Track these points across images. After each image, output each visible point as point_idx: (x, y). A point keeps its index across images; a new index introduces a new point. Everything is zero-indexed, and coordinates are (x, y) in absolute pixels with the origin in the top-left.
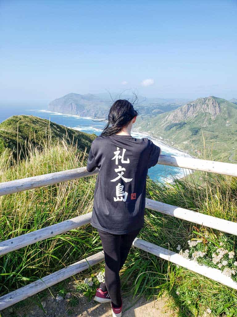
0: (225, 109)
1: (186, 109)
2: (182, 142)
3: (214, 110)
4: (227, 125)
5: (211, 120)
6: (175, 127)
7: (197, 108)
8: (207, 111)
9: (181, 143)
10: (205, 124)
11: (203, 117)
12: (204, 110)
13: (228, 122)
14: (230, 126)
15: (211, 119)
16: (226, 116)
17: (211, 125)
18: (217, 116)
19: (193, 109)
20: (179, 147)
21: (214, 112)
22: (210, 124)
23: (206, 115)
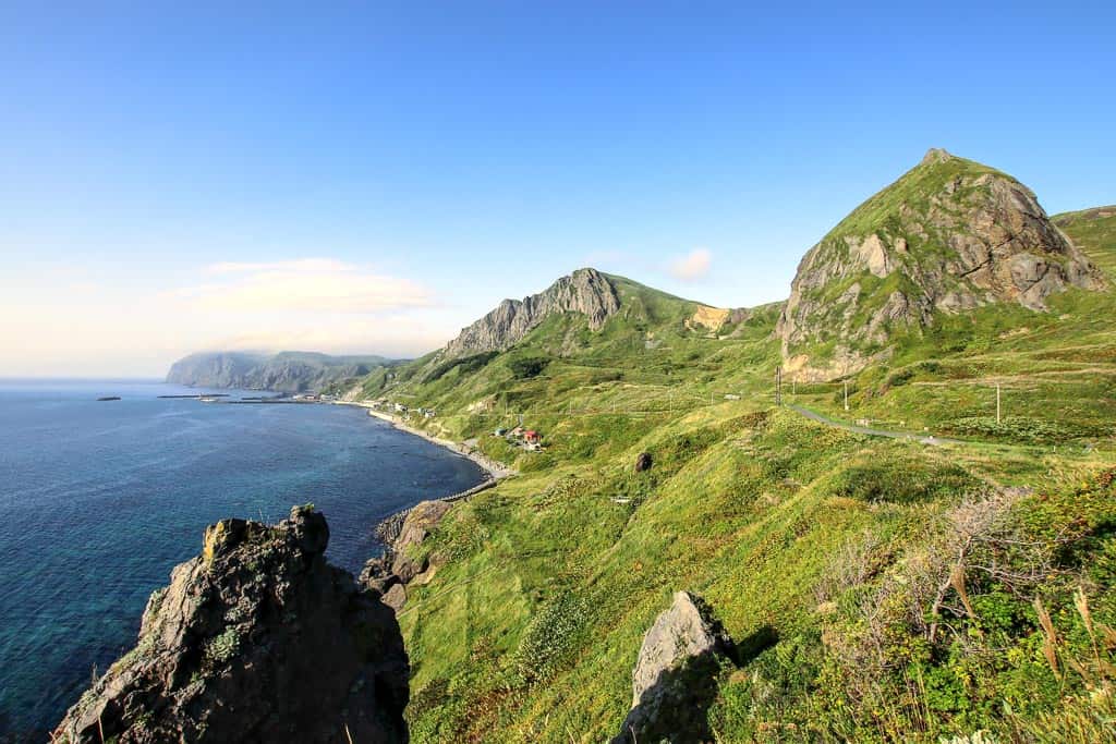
0: (633, 298)
1: (505, 316)
2: (463, 406)
3: (597, 301)
4: (649, 345)
5: (590, 334)
6: (457, 368)
7: (539, 308)
8: (573, 307)
9: (460, 411)
10: (571, 346)
11: (561, 327)
12: (562, 305)
13: (650, 335)
14: (661, 345)
15: (587, 329)
16: (642, 318)
17: (591, 349)
18: (609, 321)
19: (526, 311)
20: (443, 430)
21: (599, 307)
22: (586, 344)
23: (568, 322)
